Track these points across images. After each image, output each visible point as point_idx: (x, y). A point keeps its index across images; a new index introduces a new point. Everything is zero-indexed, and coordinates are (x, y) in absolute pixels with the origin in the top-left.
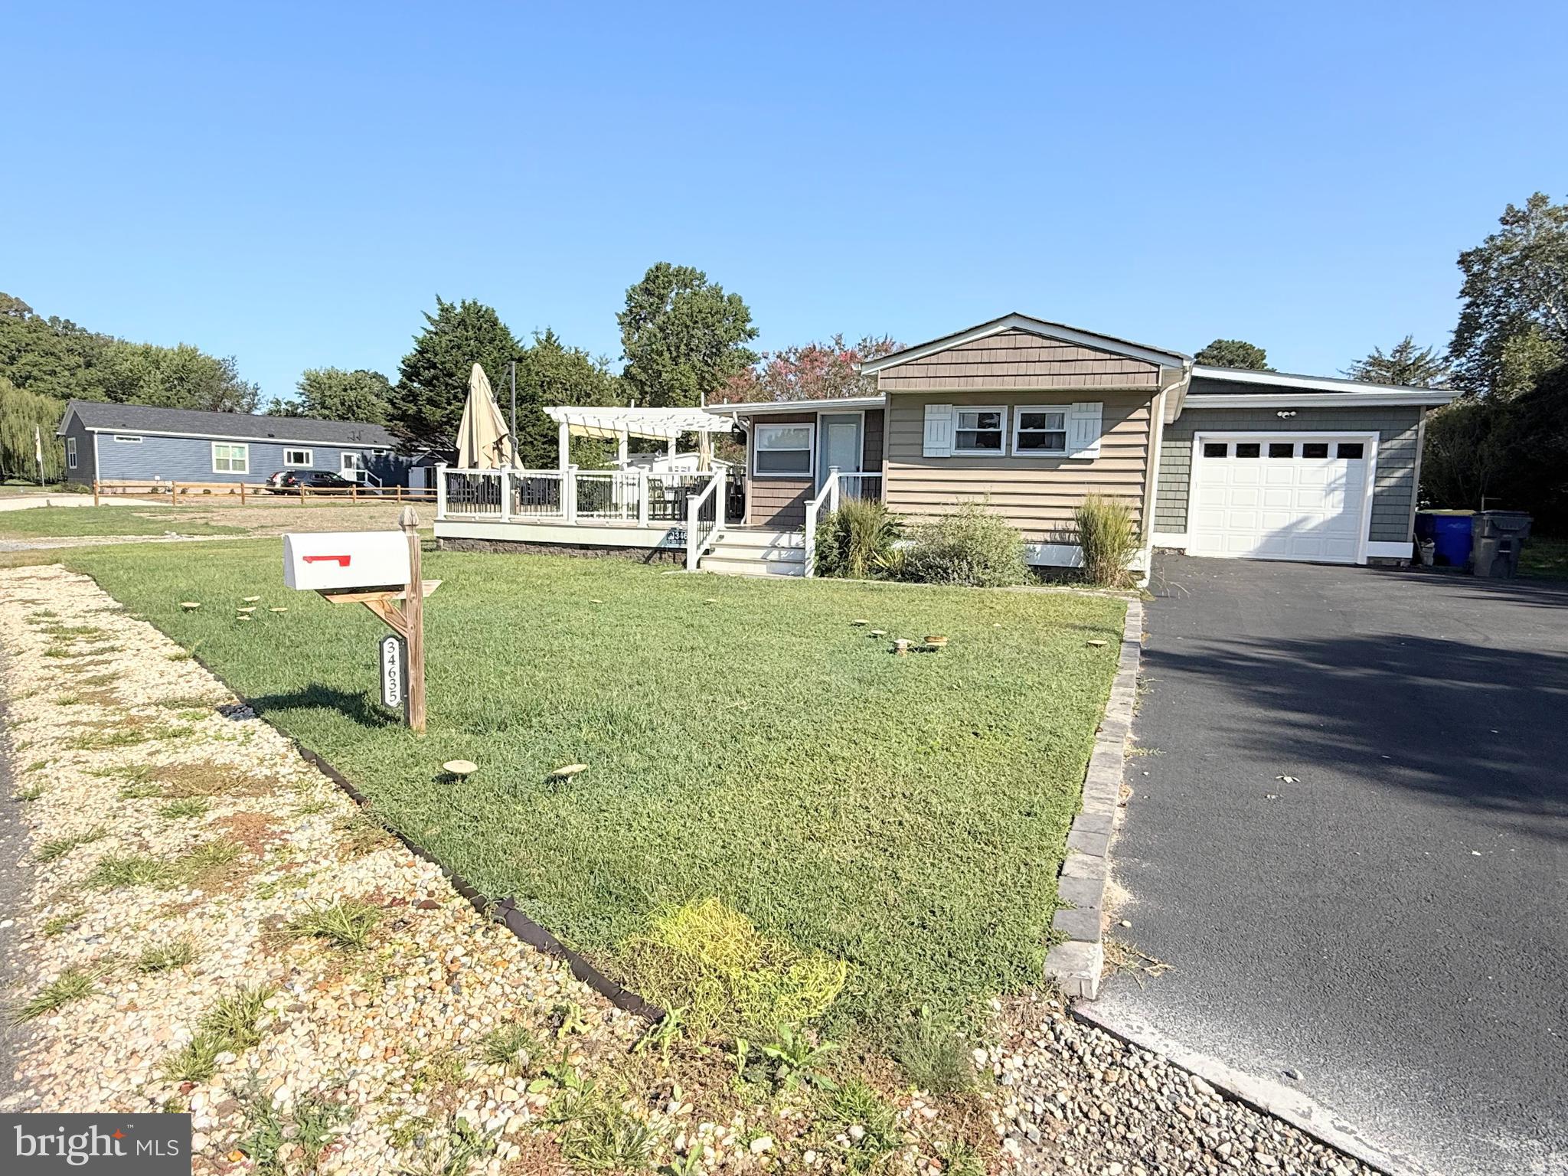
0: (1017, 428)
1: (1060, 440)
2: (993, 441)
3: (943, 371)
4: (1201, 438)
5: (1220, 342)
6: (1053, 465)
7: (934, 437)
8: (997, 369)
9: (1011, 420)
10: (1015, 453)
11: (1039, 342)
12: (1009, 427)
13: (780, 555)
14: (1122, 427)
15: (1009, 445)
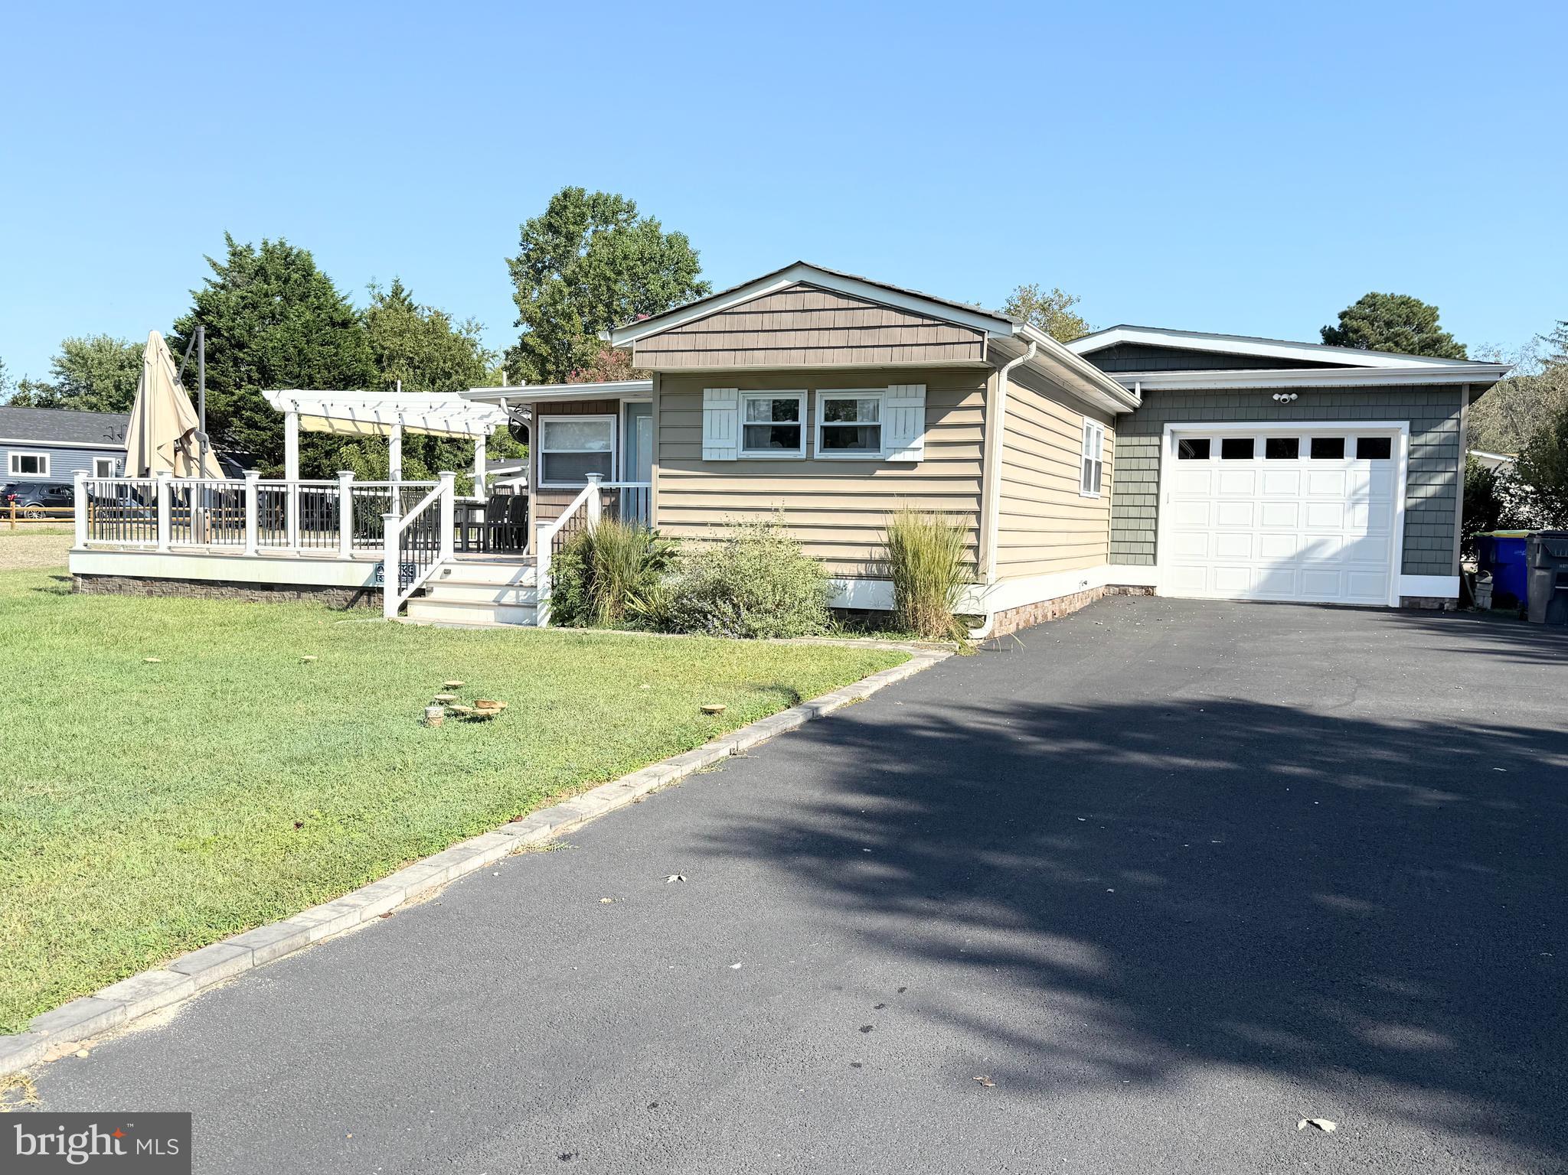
0: (820, 421)
1: (870, 437)
2: (787, 438)
3: (717, 341)
4: (1173, 432)
5: (1374, 296)
6: (865, 470)
7: (716, 434)
8: (783, 340)
9: (811, 409)
10: (818, 455)
11: (831, 301)
12: (812, 421)
13: (517, 596)
14: (951, 418)
15: (810, 443)
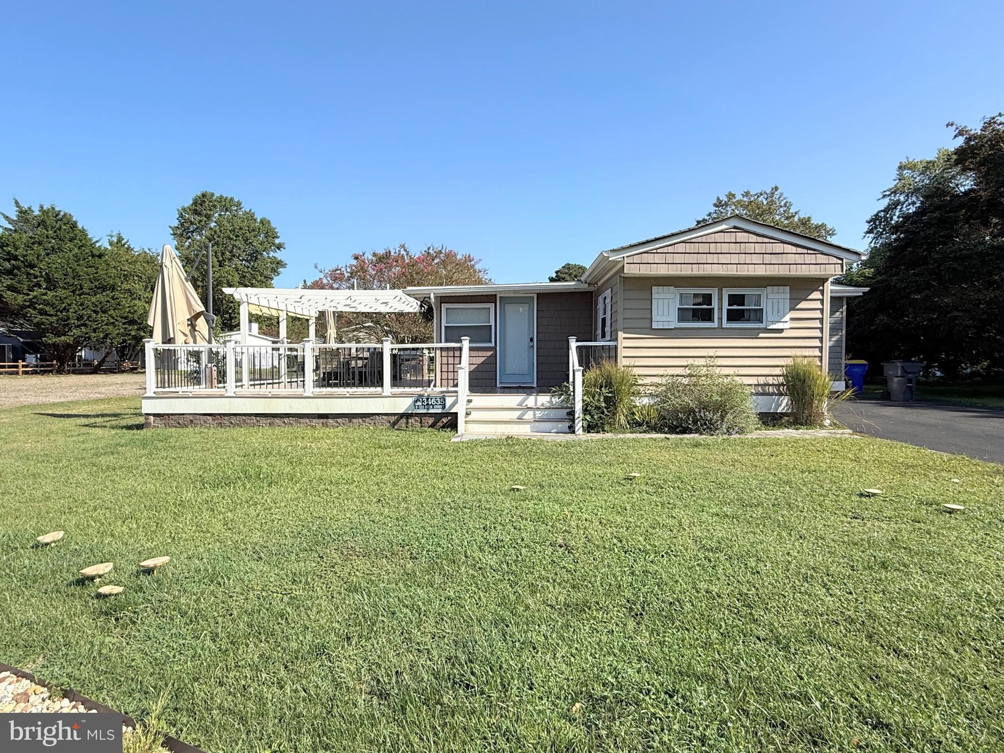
0: (726, 306)
1: (758, 315)
2: (707, 316)
6: (753, 334)
7: (660, 313)
8: (723, 259)
9: (720, 299)
10: (725, 324)
12: (721, 305)
14: (804, 305)
15: (720, 319)
